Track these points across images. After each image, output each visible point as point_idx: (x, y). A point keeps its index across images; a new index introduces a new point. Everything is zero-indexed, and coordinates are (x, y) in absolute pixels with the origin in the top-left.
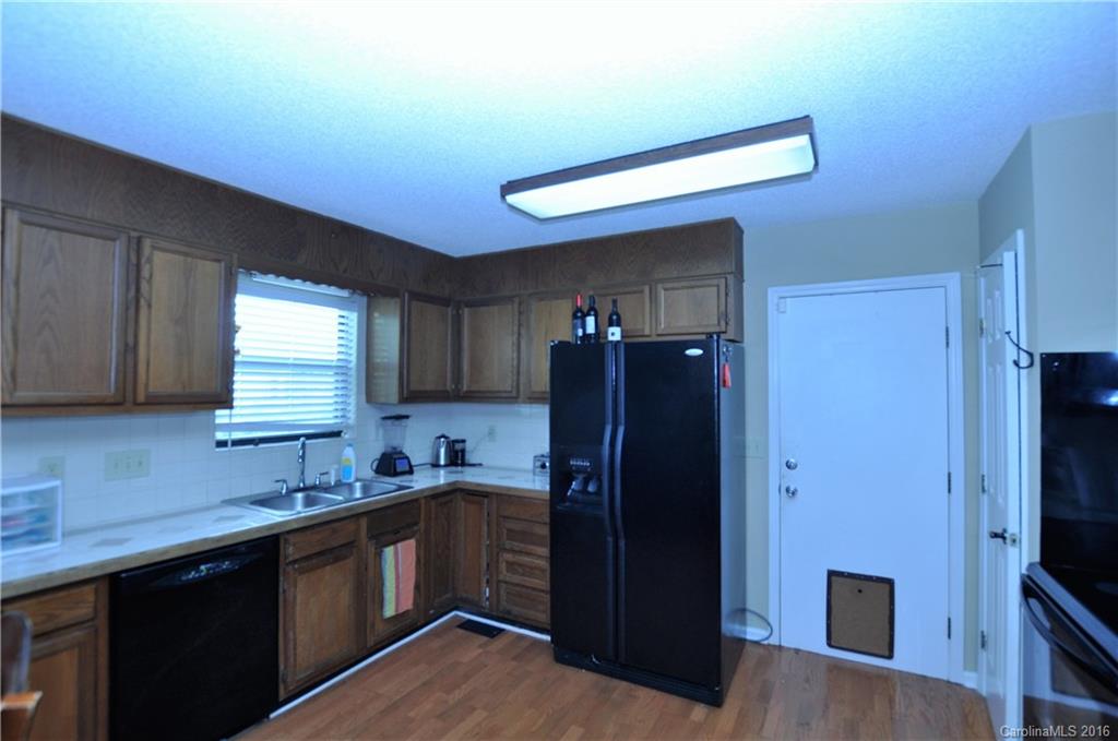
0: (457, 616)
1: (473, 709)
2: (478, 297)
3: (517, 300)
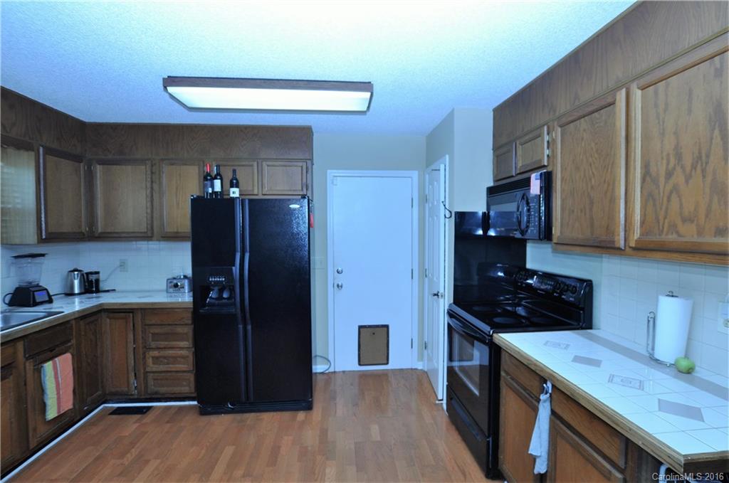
0: (106, 407)
1: (147, 462)
2: (110, 157)
3: (149, 163)
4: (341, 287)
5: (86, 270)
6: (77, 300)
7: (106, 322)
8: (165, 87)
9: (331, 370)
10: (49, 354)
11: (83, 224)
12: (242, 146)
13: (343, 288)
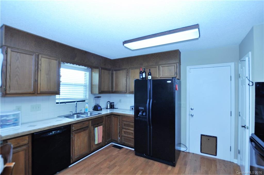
0: (112, 144)
1: (116, 166)
2: (117, 69)
3: (126, 69)
4: (193, 116)
5: (111, 102)
6: (109, 110)
7: (113, 118)
8: (123, 44)
9: (187, 151)
10: (97, 125)
11: (110, 88)
12: (153, 61)
13: (194, 116)
